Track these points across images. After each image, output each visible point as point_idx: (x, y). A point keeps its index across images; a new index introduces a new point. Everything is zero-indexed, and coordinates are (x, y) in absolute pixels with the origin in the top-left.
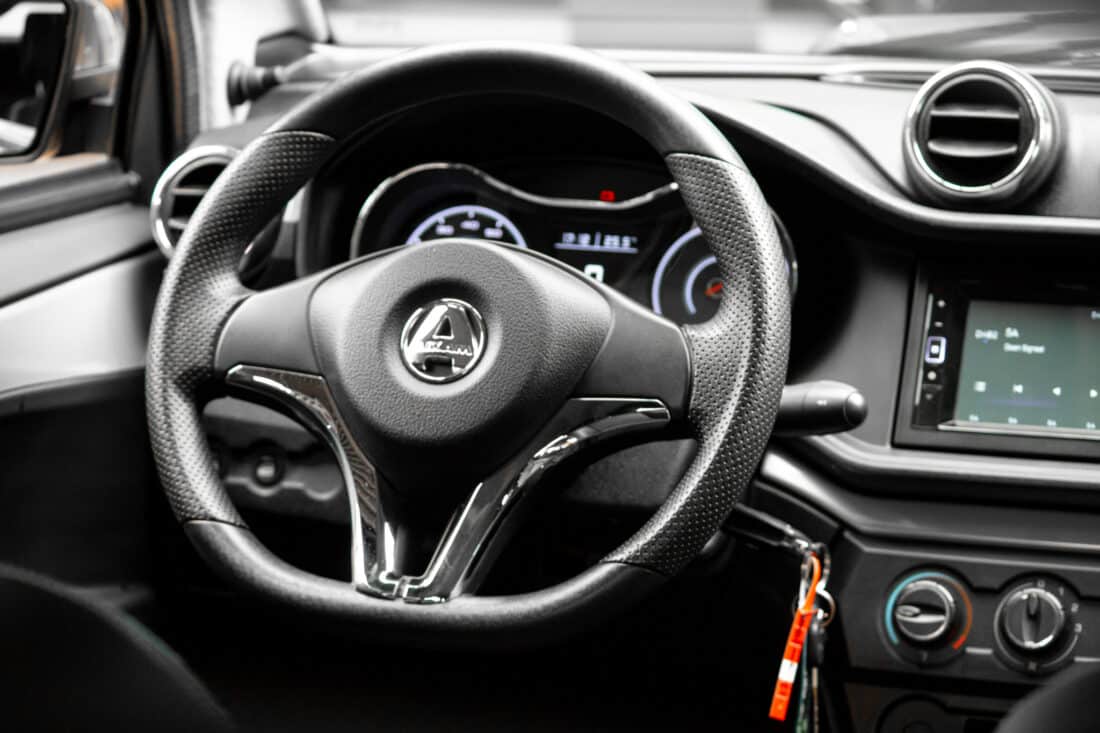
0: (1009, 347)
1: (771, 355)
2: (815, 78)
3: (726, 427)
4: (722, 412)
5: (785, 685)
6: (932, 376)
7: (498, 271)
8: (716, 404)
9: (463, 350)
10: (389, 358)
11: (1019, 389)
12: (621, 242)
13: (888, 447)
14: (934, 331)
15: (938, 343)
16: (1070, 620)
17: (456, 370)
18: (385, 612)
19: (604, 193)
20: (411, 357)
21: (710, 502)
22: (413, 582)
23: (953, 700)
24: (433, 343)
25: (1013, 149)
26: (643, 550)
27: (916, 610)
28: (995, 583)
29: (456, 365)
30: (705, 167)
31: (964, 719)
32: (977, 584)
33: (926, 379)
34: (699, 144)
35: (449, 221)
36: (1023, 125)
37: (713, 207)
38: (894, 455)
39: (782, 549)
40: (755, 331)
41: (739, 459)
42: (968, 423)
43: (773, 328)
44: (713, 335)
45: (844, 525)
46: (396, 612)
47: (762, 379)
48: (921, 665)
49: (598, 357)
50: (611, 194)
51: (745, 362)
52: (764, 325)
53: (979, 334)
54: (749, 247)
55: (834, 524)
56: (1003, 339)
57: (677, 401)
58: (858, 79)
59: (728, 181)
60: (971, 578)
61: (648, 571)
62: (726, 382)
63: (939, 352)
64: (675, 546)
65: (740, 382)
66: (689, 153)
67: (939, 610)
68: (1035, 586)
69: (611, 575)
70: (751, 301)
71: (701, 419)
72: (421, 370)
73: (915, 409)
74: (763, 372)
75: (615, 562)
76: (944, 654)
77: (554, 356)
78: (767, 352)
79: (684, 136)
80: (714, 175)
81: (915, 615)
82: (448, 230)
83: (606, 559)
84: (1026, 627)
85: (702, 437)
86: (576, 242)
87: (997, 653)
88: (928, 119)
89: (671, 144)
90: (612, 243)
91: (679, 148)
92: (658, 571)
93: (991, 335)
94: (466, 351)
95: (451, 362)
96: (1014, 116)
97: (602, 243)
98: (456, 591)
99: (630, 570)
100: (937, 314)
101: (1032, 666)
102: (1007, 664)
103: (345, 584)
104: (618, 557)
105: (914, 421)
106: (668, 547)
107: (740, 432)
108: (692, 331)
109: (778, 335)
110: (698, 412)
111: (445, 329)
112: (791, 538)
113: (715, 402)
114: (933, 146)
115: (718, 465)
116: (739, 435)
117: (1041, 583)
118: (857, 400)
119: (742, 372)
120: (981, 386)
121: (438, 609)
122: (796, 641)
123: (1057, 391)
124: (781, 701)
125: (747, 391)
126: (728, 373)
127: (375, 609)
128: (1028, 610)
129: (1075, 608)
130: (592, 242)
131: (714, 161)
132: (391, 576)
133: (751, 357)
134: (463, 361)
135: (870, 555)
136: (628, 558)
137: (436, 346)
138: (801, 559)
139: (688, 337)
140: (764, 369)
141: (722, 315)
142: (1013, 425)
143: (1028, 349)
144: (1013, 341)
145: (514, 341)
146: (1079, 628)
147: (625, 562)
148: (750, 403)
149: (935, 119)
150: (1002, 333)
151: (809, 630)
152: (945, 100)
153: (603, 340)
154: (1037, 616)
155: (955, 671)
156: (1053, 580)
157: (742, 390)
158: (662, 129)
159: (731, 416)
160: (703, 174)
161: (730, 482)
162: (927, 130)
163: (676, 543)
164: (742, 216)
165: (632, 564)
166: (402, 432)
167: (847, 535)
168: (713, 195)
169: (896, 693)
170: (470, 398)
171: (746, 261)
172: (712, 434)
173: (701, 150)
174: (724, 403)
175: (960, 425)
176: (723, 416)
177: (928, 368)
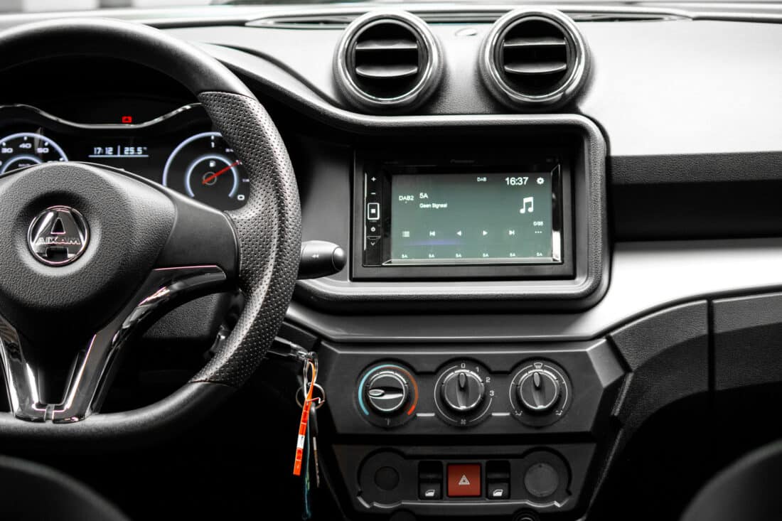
0: (423, 206)
1: (293, 229)
2: (241, 24)
3: (268, 281)
4: (263, 271)
5: (299, 451)
6: (373, 229)
7: (92, 183)
8: (259, 265)
9: (74, 241)
10: (21, 251)
11: (433, 234)
12: (136, 151)
13: (349, 281)
14: (370, 199)
15: (375, 207)
16: (487, 388)
17: (70, 256)
18: (40, 431)
19: (125, 118)
20: (35, 250)
21: (263, 334)
22: (57, 408)
23: (410, 450)
24: (51, 238)
25: (415, 70)
26: (220, 371)
27: (382, 391)
28: (432, 368)
29: (70, 253)
30: (230, 100)
31: (417, 462)
32: (419, 370)
33: (369, 232)
34: (224, 84)
35: (9, 144)
36: (420, 52)
37: (239, 128)
38: (352, 286)
39: (290, 358)
40: (280, 212)
41: (279, 302)
42: (400, 258)
43: (292, 209)
44: (249, 217)
45: (321, 337)
46: (48, 430)
47: (289, 246)
48: (386, 428)
49: (169, 238)
50: (130, 118)
51: (276, 234)
52: (286, 208)
53: (401, 198)
54: (267, 154)
55: (314, 337)
56: (418, 200)
57: (230, 265)
58: (271, 23)
59: (248, 109)
60: (415, 366)
61: (225, 385)
62: (264, 249)
63: (376, 212)
64: (243, 367)
65: (274, 248)
66: (217, 91)
67: (399, 390)
68: (460, 368)
69: (200, 391)
70: (274, 192)
71: (250, 276)
72: (44, 258)
73: (364, 253)
74: (289, 241)
75: (201, 381)
76: (402, 420)
77: (139, 239)
78: (290, 227)
79: (213, 79)
80: (236, 105)
81: (383, 395)
82: (10, 150)
83: (193, 380)
84: (459, 396)
85: (250, 289)
86: (104, 153)
87: (438, 415)
88: (354, 52)
89: (203, 85)
90: (129, 152)
91: (209, 88)
92: (231, 385)
93: (409, 198)
94: (76, 242)
95: (66, 250)
96: (415, 47)
97: (122, 153)
98: (88, 412)
99: (213, 386)
100: (372, 186)
101: (463, 422)
102: (445, 422)
103: (6, 414)
104: (203, 378)
105: (364, 262)
106: (238, 368)
107: (279, 284)
108: (235, 216)
109: (295, 214)
110: (247, 272)
111: (59, 227)
112: (295, 350)
113: (257, 264)
114: (359, 71)
115: (266, 308)
116: (278, 286)
117: (463, 365)
118: (340, 253)
119: (275, 241)
120: (407, 234)
121: (77, 425)
122: (304, 421)
123: (460, 233)
124: (298, 462)
125: (280, 255)
126: (264, 243)
127: (33, 430)
128: (460, 385)
129: (488, 380)
130: (115, 152)
131: (236, 95)
132: (39, 405)
133: (280, 231)
134: (75, 249)
135: (341, 355)
136: (211, 378)
137: (54, 240)
138: (303, 363)
139: (232, 220)
140: (290, 239)
141: (253, 202)
142: (432, 259)
143: (436, 206)
144: (425, 201)
145: (110, 232)
146: (492, 393)
147: (209, 381)
148: (283, 263)
149: (358, 52)
150: (417, 196)
151: (310, 411)
152: (364, 38)
153: (171, 227)
154: (465, 388)
155: (411, 430)
156: (472, 362)
157: (276, 254)
158: (195, 76)
159: (271, 273)
160: (229, 105)
161: (275, 319)
162: (353, 60)
163: (243, 364)
164: (261, 133)
165: (214, 382)
166: (37, 302)
167: (323, 343)
168: (239, 120)
169: (370, 449)
170: (83, 275)
171: (268, 164)
172: (258, 287)
173: (225, 89)
174: (264, 264)
175: (395, 261)
176: (265, 273)
177: (370, 224)
